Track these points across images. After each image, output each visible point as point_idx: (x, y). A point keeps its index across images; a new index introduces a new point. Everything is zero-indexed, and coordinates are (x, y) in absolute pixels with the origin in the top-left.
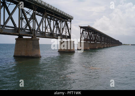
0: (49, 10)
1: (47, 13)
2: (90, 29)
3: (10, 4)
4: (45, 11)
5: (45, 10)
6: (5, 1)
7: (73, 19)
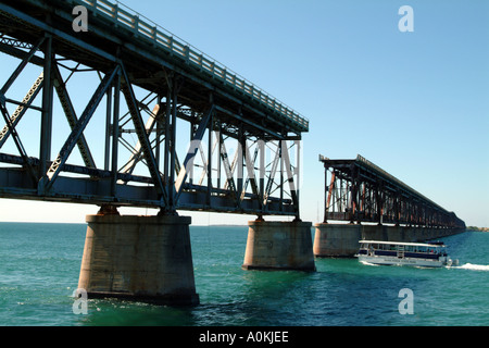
0: (226, 95)
1: (218, 108)
2: (362, 172)
3: (75, 70)
4: (211, 100)
5: (211, 96)
6: (57, 57)
7: (307, 130)
